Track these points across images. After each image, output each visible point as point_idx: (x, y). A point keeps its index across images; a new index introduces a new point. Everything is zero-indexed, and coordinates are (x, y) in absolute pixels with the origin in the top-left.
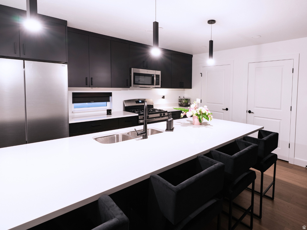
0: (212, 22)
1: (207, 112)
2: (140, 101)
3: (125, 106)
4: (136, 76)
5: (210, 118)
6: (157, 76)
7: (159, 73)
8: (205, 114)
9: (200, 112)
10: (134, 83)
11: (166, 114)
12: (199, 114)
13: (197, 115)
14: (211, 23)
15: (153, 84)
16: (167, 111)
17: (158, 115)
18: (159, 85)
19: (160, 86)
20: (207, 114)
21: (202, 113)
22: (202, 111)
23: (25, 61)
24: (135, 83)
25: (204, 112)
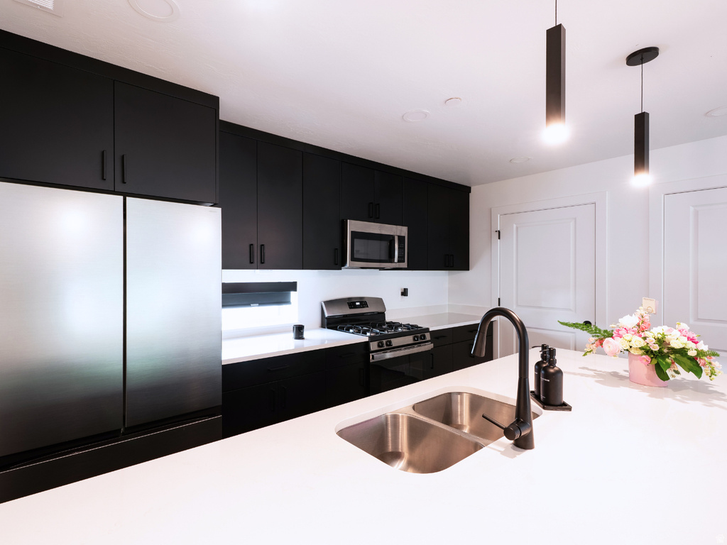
0: (642, 56)
1: (690, 345)
2: (358, 304)
3: (326, 315)
4: (355, 240)
5: (706, 370)
6: (401, 239)
7: (402, 231)
8: (682, 352)
9: (661, 341)
10: (353, 259)
11: (428, 336)
12: (656, 348)
13: (648, 351)
14: (642, 61)
15: (391, 259)
16: (428, 329)
17: (409, 339)
18: (404, 262)
19: (405, 265)
20: (692, 353)
21: (669, 349)
22: (668, 339)
23: (127, 198)
24: (355, 256)
25: (676, 343)
